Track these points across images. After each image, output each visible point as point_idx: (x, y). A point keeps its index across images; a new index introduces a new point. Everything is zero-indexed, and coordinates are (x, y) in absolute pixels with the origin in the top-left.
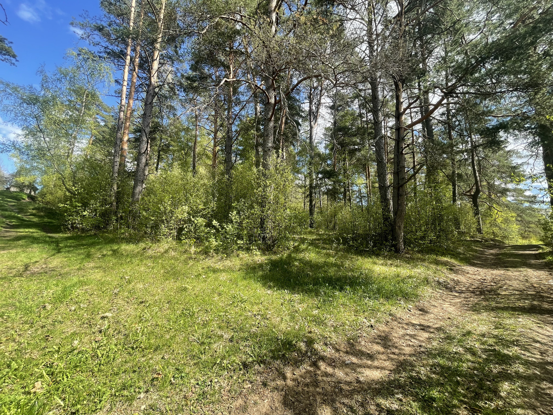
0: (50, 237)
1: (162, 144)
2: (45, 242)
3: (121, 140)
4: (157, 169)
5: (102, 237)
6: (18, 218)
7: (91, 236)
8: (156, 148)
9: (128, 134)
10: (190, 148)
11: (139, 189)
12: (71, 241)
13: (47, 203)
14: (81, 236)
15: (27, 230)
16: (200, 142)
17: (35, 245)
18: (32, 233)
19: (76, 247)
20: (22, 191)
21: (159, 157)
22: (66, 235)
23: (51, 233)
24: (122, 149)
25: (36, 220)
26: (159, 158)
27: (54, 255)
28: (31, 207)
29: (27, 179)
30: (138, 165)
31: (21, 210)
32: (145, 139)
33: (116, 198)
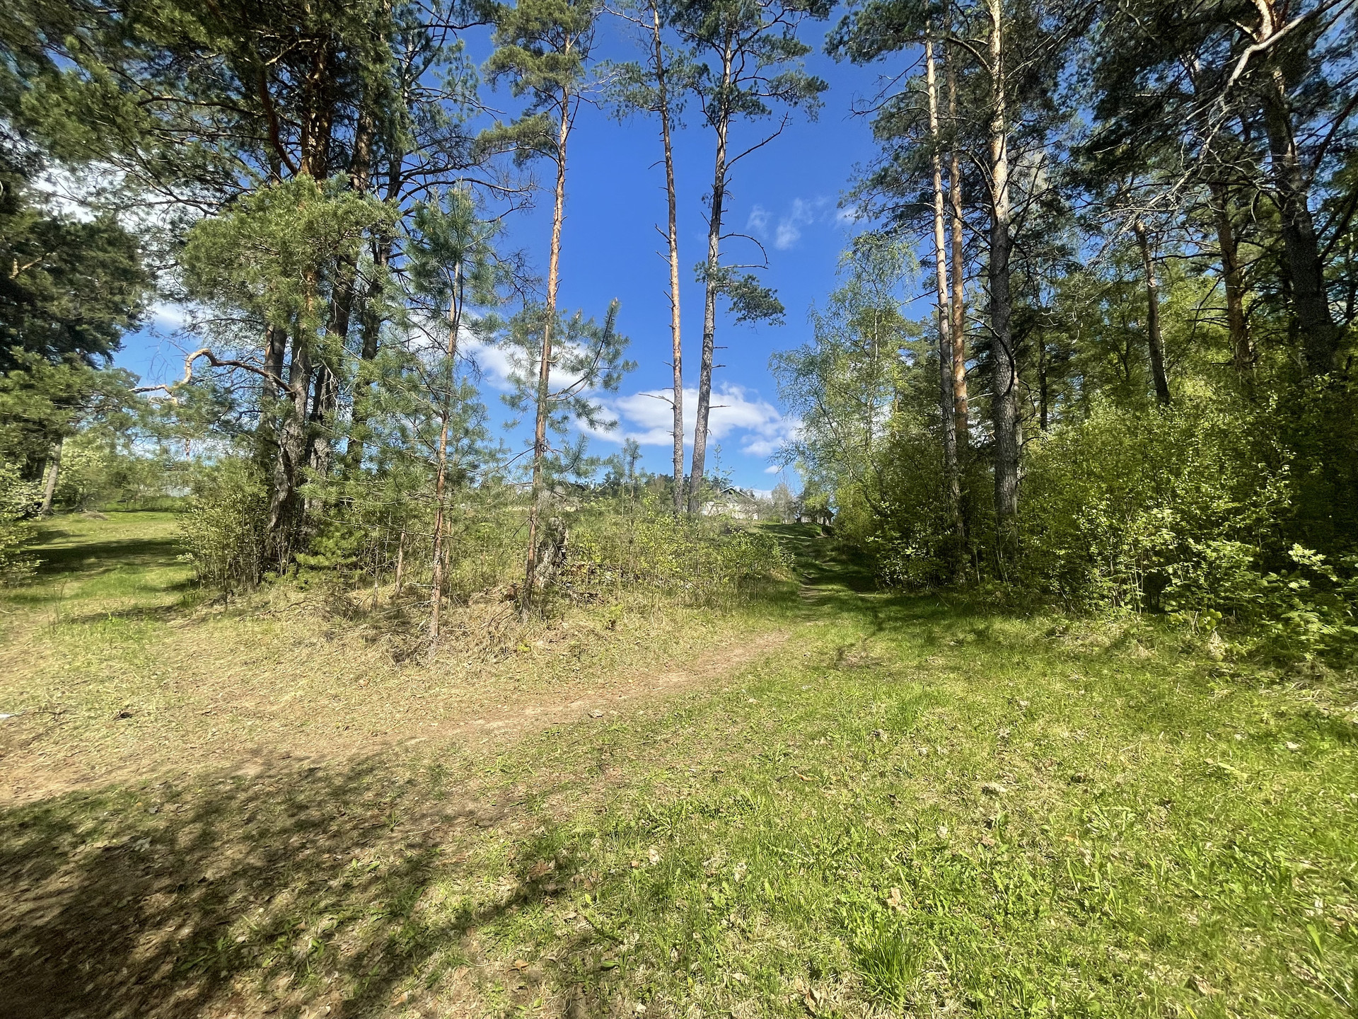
0: (862, 599)
1: (1048, 357)
2: (858, 609)
3: (952, 382)
4: (1043, 424)
5: (947, 600)
6: (814, 566)
7: (925, 598)
8: (1034, 372)
9: (964, 361)
10: (1138, 335)
11: (1008, 483)
12: (894, 608)
13: (848, 537)
14: (909, 598)
15: (830, 587)
16: (1169, 306)
17: (845, 615)
18: (838, 591)
19: (908, 619)
20: (814, 520)
21: (1044, 393)
22: (885, 596)
23: (862, 592)
24: (957, 400)
25: (837, 568)
26: (1047, 396)
27: (874, 634)
28: (830, 547)
29: (819, 499)
30: (998, 427)
31: (818, 554)
32: (1004, 359)
33: (961, 512)
